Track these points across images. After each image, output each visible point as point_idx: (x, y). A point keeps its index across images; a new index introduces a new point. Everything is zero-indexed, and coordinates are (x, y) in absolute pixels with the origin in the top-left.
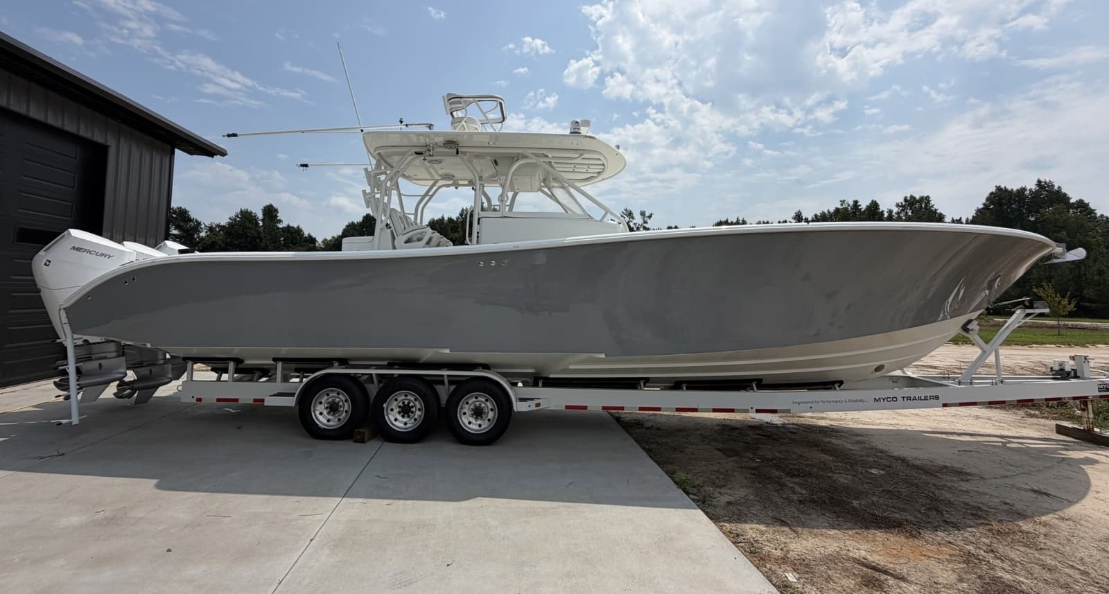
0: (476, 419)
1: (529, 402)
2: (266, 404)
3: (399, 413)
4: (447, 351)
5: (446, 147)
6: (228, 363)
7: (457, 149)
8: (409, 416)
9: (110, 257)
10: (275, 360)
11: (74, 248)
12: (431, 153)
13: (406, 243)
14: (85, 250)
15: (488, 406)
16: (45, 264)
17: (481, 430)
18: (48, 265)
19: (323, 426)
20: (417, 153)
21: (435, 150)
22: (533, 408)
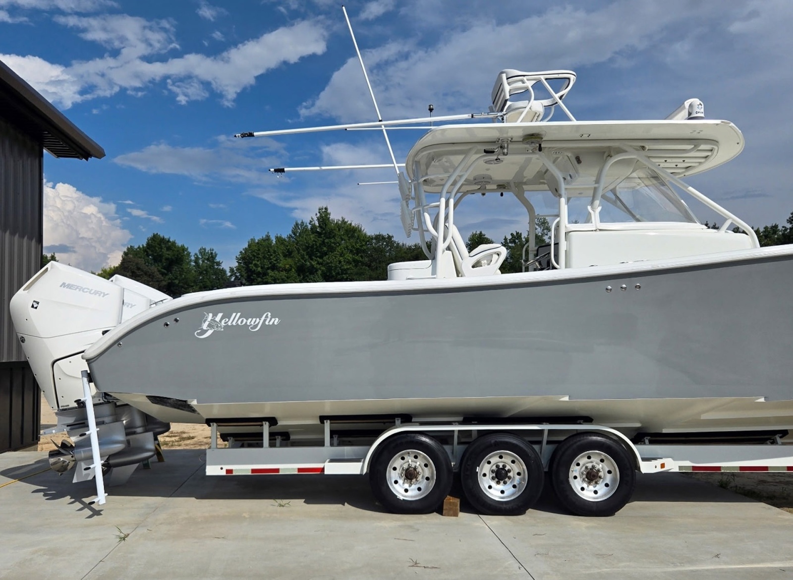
0: (589, 483)
1: (654, 462)
2: (326, 472)
3: (493, 478)
4: (566, 399)
5: (527, 143)
6: (262, 425)
7: (540, 145)
8: (505, 483)
9: (104, 295)
10: (323, 419)
11: (63, 285)
12: (505, 151)
13: (473, 267)
14: (78, 287)
15: (605, 466)
16: (33, 306)
17: (597, 498)
18: (36, 308)
19: (402, 498)
20: (486, 151)
21: (510, 146)
22: (659, 470)
